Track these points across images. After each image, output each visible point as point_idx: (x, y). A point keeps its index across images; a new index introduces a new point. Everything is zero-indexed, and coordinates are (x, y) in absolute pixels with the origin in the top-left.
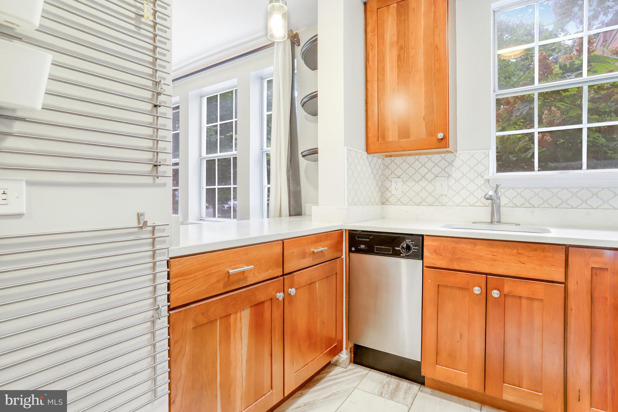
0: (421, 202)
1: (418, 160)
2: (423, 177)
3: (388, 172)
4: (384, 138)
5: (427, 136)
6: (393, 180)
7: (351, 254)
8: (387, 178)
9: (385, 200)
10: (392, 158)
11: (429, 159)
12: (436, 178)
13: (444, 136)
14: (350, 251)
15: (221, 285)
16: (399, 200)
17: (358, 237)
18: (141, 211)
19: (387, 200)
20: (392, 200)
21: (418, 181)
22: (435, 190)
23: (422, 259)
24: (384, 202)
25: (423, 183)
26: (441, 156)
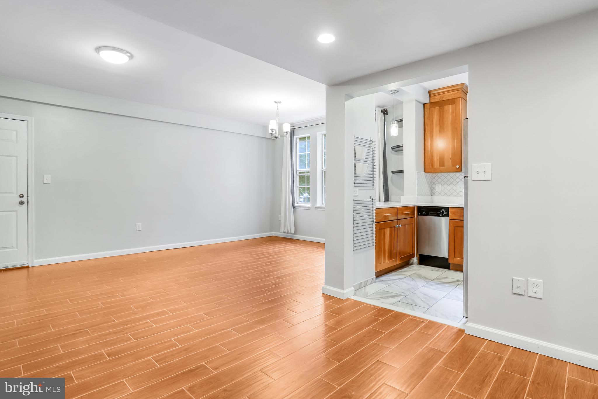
0: (451, 195)
1: (449, 175)
2: (451, 183)
3: (434, 180)
4: (433, 166)
5: (452, 166)
6: (437, 184)
7: (418, 216)
8: (434, 183)
9: (433, 194)
10: (437, 174)
11: (454, 175)
12: (458, 184)
13: (459, 167)
14: (418, 215)
15: (384, 219)
16: (440, 194)
17: (422, 209)
18: (371, 196)
19: (434, 194)
20: (437, 194)
21: (449, 185)
22: (457, 189)
23: (449, 217)
24: (432, 195)
25: (451, 186)
26: (460, 174)
